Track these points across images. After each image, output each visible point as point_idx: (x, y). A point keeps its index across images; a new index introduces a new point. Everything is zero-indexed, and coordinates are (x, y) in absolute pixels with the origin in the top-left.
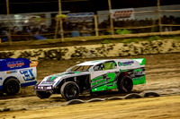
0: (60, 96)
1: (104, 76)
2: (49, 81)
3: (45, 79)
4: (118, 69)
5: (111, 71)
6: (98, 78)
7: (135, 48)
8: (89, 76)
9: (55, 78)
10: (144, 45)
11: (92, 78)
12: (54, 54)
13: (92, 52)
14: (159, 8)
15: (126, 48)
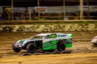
0: (26, 51)
1: (50, 42)
2: (20, 42)
3: (19, 42)
4: (58, 38)
5: (54, 39)
6: (47, 42)
7: (51, 28)
8: (42, 41)
9: (24, 41)
10: (55, 26)
11: (43, 42)
12: (8, 29)
13: (28, 28)
14: (64, 7)
15: (46, 28)
